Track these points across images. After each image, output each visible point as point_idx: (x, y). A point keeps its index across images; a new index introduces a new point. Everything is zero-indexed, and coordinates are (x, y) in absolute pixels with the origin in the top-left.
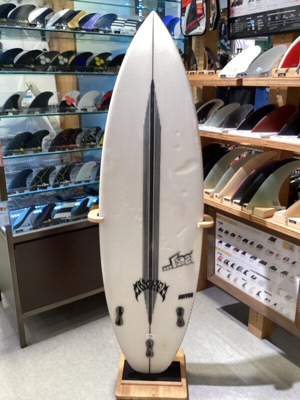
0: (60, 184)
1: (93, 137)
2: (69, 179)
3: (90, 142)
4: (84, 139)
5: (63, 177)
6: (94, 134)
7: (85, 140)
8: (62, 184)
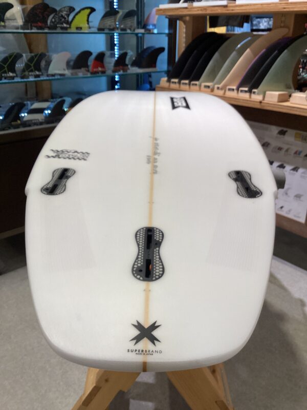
0: (30, 75)
1: (65, 18)
2: (39, 70)
3: (62, 24)
4: (55, 19)
5: (33, 68)
6: (66, 14)
7: (55, 21)
8: (32, 75)
